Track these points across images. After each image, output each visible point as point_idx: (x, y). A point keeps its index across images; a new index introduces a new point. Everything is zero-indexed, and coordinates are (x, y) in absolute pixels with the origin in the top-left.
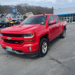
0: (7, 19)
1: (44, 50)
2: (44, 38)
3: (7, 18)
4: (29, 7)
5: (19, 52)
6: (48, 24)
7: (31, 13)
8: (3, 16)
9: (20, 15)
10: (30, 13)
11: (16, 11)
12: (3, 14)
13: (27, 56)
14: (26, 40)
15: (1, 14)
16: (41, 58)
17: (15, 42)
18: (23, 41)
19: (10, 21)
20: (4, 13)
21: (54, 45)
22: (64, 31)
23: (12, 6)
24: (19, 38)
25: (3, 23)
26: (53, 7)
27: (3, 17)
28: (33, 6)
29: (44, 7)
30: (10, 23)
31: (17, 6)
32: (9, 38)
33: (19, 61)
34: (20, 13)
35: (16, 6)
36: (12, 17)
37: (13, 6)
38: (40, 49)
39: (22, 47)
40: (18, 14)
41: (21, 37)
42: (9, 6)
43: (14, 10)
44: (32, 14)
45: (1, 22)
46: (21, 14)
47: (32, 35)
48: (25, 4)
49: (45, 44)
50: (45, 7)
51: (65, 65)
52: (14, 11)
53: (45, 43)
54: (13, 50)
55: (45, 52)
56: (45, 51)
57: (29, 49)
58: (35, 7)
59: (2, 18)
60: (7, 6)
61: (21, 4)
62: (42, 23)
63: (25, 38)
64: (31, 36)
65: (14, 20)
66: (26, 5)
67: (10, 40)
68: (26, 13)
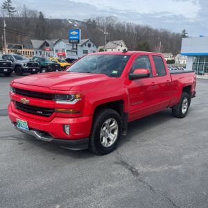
0: (56, 54)
1: (109, 140)
2: (110, 110)
3: (57, 51)
4: (119, 26)
5: (42, 136)
6: (130, 76)
7: (121, 42)
8: (48, 45)
9: (89, 46)
10: (118, 42)
11: (78, 35)
12: (48, 41)
13: (61, 146)
14: (60, 108)
15: (43, 40)
16: (96, 156)
17: (36, 111)
18: (53, 109)
19: (59, 61)
20: (50, 39)
21: (148, 131)
22: (183, 99)
23: (73, 21)
24: (44, 102)
25: (42, 63)
26: (184, 31)
27: (48, 48)
28: (128, 23)
29: (159, 30)
30: (59, 65)
31: (85, 21)
32: (25, 100)
33: (42, 157)
34: (90, 42)
35: (83, 23)
36: (67, 51)
37: (77, 21)
38: (94, 133)
39: (49, 124)
40: (85, 44)
41: (51, 99)
42: (65, 20)
43: (74, 33)
44: (123, 45)
45: (37, 61)
46: (92, 44)
47: (75, 98)
48: (107, 18)
49: (113, 124)
50: (162, 29)
51: (147, 179)
52: (74, 36)
53: (111, 123)
54: (30, 129)
55: (109, 145)
56: (111, 143)
57: (64, 131)
58: (134, 27)
59: (44, 50)
60: (59, 21)
61: (98, 18)
62: (115, 72)
63: (57, 102)
64: (72, 101)
65: (71, 57)
66: (110, 22)
67: (27, 105)
68: (108, 41)
